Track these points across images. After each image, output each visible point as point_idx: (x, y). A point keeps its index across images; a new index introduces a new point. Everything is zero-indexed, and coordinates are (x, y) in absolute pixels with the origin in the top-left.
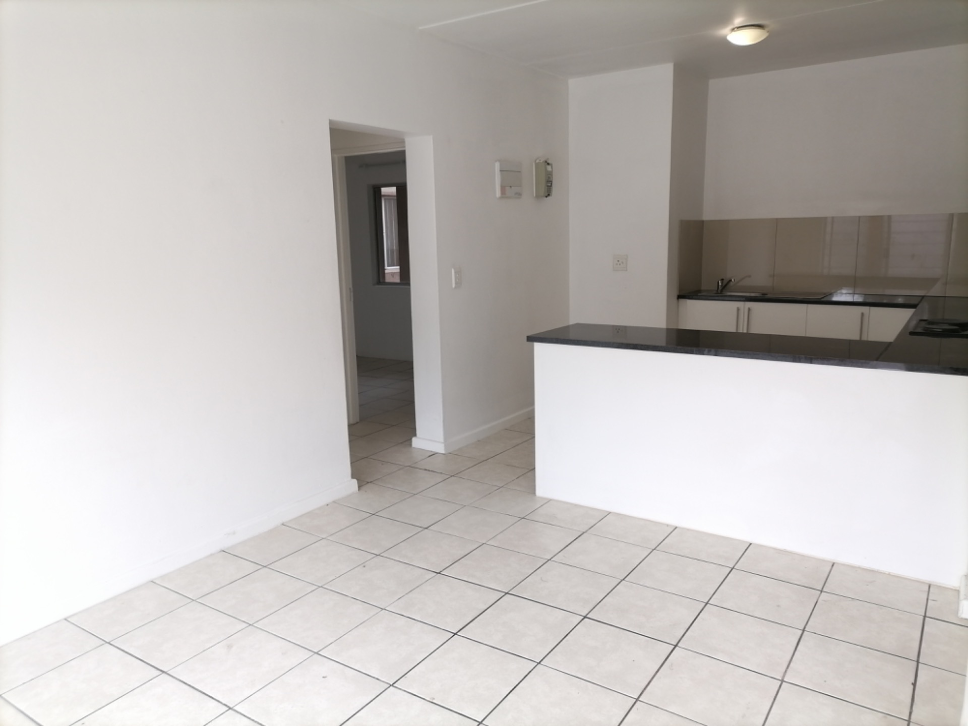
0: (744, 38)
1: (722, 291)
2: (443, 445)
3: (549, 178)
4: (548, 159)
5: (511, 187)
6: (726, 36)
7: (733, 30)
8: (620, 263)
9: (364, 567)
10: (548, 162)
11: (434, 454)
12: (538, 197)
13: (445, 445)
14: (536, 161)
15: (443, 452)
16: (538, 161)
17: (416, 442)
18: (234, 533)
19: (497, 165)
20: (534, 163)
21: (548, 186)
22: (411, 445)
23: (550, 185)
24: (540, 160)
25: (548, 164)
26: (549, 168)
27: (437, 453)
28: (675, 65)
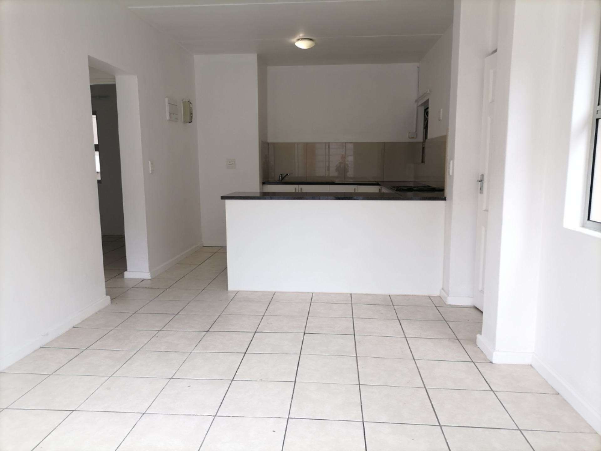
0: (303, 45)
1: (281, 181)
2: (149, 273)
3: (191, 111)
4: (190, 100)
5: (173, 114)
6: (295, 43)
7: (298, 40)
8: (231, 164)
9: (157, 337)
10: (190, 101)
11: (143, 280)
12: (185, 122)
13: (151, 273)
14: (183, 100)
15: (150, 278)
16: (184, 101)
17: (127, 275)
18: (47, 335)
19: (167, 100)
20: (182, 102)
21: (191, 116)
22: (123, 277)
23: (191, 115)
24: (186, 100)
25: (190, 103)
26: (191, 105)
27: (145, 279)
28: (258, 55)
